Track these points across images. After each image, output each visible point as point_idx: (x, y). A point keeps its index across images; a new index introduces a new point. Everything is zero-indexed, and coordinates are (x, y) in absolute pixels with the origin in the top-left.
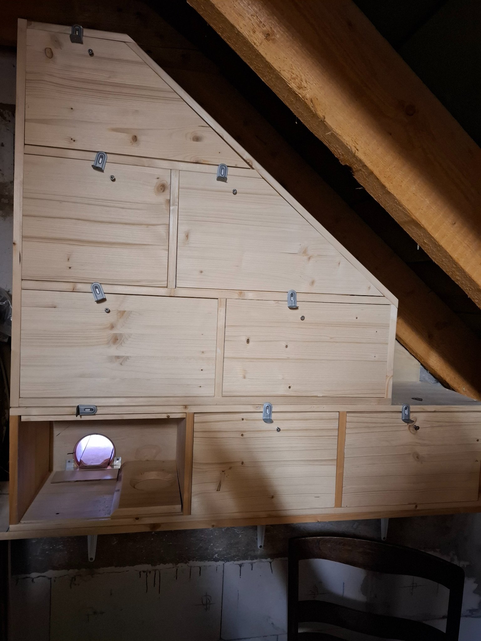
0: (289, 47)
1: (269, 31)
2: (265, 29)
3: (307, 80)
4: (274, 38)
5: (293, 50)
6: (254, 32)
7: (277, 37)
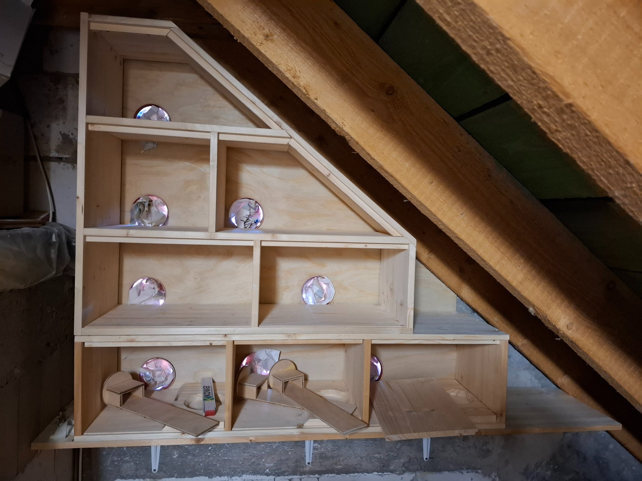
0: (284, 45)
1: (268, 33)
2: (264, 32)
3: (301, 71)
4: (272, 39)
5: (288, 47)
6: (255, 35)
7: (274, 38)
